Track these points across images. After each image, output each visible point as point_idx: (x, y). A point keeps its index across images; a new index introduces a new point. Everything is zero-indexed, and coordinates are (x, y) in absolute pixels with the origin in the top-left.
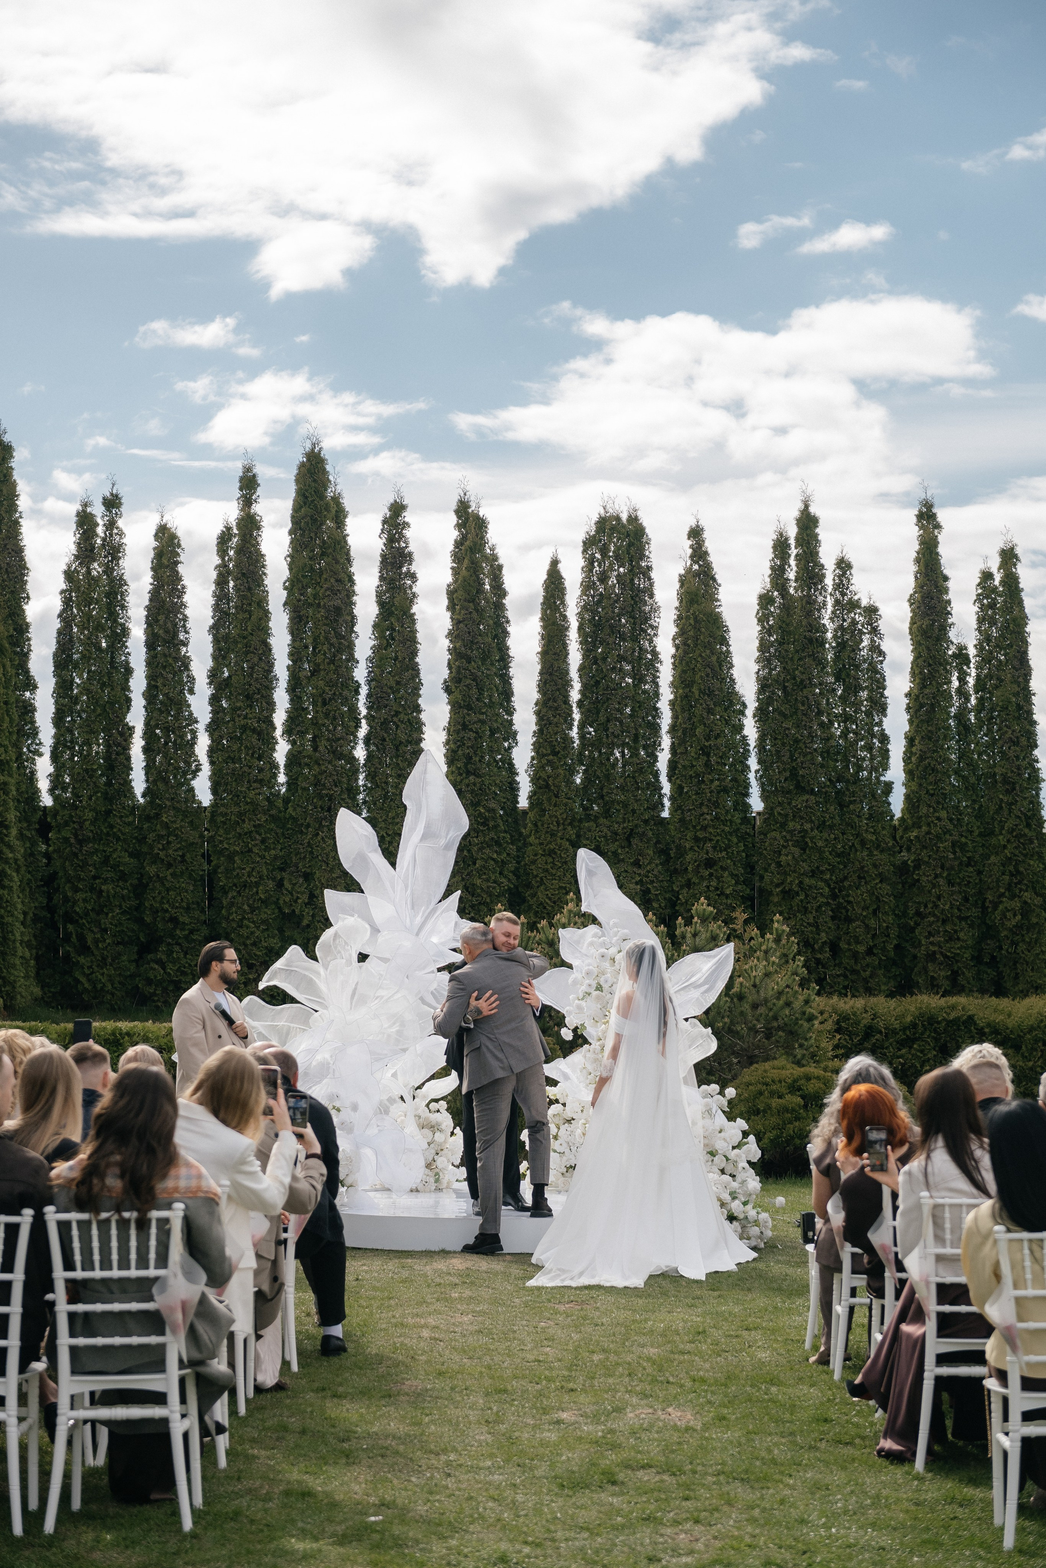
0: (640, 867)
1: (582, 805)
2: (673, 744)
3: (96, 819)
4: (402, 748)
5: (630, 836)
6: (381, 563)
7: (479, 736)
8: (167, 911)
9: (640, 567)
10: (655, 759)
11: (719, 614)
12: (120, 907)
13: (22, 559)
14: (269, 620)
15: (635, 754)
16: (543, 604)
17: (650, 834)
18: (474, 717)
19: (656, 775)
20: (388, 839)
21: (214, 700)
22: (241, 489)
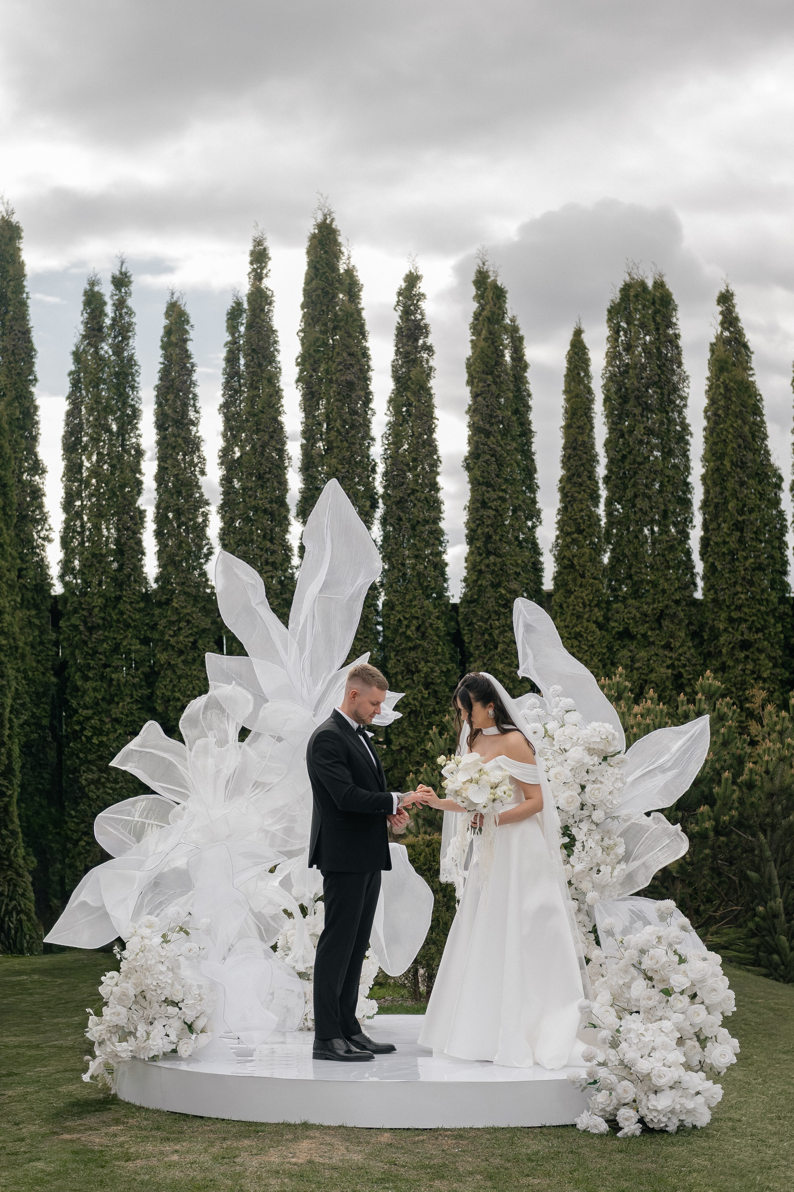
0: (671, 649)
1: (610, 586)
2: (705, 520)
3: (105, 606)
4: (419, 528)
5: (660, 617)
6: (397, 336)
7: (499, 514)
8: (178, 699)
9: (667, 335)
10: (687, 537)
11: (753, 383)
12: (132, 696)
13: (29, 341)
14: (280, 397)
15: (664, 531)
16: (566, 376)
17: (682, 615)
18: (493, 495)
19: (688, 553)
20: (405, 623)
21: (226, 481)
22: (252, 263)
